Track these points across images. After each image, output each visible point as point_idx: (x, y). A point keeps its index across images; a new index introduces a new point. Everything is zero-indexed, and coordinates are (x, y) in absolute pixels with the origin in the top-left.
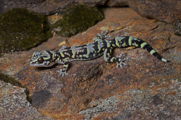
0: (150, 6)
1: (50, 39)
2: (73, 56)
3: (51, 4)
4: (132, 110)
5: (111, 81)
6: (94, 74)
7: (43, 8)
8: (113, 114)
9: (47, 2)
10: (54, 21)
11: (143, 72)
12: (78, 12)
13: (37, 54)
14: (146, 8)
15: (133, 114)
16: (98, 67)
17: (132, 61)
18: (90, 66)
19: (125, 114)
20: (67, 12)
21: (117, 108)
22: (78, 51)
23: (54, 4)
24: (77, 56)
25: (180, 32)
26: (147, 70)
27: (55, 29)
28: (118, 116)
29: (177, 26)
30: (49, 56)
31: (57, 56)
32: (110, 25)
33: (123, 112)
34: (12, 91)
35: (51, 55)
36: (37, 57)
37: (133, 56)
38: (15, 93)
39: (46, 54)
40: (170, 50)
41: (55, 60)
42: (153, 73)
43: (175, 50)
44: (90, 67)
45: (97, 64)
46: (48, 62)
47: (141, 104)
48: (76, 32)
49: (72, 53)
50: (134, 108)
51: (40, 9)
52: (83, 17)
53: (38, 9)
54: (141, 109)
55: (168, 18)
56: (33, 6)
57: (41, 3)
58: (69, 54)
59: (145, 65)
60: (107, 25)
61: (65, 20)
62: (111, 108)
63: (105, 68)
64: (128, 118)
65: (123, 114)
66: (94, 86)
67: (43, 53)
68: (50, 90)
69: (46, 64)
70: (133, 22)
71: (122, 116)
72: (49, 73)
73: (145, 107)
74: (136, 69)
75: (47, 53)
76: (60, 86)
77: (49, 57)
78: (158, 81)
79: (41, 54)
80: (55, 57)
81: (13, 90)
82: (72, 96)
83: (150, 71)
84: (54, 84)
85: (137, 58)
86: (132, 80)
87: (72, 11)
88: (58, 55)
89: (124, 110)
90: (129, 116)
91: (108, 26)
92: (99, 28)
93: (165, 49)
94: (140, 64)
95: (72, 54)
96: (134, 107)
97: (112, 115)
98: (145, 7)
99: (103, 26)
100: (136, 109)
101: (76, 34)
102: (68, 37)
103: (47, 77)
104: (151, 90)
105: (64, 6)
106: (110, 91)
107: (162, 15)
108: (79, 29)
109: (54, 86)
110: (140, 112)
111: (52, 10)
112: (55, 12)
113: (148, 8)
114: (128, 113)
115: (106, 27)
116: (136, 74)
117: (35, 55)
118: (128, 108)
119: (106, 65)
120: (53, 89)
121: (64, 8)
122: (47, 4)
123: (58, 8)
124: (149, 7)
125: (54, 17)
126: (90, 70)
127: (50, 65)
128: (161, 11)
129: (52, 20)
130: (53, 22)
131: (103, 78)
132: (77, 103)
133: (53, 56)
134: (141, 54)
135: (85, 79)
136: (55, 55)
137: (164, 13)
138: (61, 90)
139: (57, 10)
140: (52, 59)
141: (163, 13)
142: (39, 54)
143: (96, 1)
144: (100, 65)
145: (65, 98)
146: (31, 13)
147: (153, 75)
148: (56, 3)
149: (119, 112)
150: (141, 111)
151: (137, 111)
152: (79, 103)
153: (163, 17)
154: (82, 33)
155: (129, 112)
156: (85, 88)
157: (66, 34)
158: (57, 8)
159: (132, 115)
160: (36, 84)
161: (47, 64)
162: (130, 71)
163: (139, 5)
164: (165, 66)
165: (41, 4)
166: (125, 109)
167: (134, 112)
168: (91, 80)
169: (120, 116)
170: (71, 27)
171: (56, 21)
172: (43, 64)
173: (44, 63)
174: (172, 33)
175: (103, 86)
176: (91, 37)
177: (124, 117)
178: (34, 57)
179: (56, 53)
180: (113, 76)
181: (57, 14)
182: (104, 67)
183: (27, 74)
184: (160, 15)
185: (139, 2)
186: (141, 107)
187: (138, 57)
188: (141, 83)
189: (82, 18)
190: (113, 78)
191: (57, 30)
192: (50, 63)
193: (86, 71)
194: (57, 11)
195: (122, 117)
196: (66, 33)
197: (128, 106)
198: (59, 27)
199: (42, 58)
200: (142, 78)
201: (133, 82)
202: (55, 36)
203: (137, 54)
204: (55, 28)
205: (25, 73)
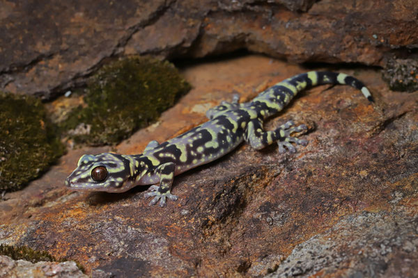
0: (315, 30)
1: (64, 157)
2: (183, 158)
3: (52, 68)
4: (384, 252)
5: (275, 215)
6: (229, 205)
7: (32, 80)
8: (339, 271)
9: (41, 66)
10: (62, 113)
11: (353, 179)
12: (131, 77)
13: (91, 159)
14: (305, 37)
15: (389, 261)
16: (234, 188)
17: (311, 161)
18: (216, 187)
19: (371, 265)
20: (102, 80)
21: (342, 256)
22: (190, 141)
23: (60, 66)
24: (192, 153)
25: (403, 81)
26: (364, 173)
27: (71, 131)
28: (355, 272)
29: (393, 68)
30: (122, 164)
31: (140, 165)
32: (214, 100)
33: (362, 262)
34: (45, 270)
35: (127, 163)
36: (89, 166)
37: (310, 152)
38: (57, 273)
39: (113, 160)
40: (396, 123)
41: (135, 176)
42: (380, 175)
43: (407, 121)
44: (217, 189)
45: (230, 181)
46: (120, 179)
47: (399, 238)
48: (133, 125)
49: (179, 150)
50: (386, 248)
51: (26, 86)
52: (146, 86)
53: (19, 86)
54: (405, 248)
55: (367, 53)
56: (6, 82)
57: (26, 69)
58: (172, 153)
59: (351, 164)
60: (207, 100)
61: (98, 101)
62: (324, 261)
63: (250, 188)
64: (382, 271)
65: (366, 266)
66: (239, 234)
67: (104, 159)
68: (140, 256)
69: (112, 183)
70: (270, 81)
71: (364, 271)
72: (114, 220)
73: (413, 241)
74: (332, 176)
75: (116, 159)
76: (159, 242)
77: (121, 166)
78: (406, 187)
79: (100, 160)
80: (136, 168)
81: (48, 267)
82: (201, 260)
83: (372, 173)
84: (143, 240)
85: (321, 153)
86: (337, 199)
87: (115, 76)
88: (142, 163)
89: (364, 257)
90: (385, 267)
91: (209, 102)
92: (190, 110)
93: (386, 121)
94: (337, 164)
95: (178, 153)
96: (386, 246)
97: (337, 274)
98: (303, 36)
99: (198, 104)
100: (392, 249)
101: (134, 131)
102: (115, 141)
103: (113, 230)
104: (402, 208)
105: (89, 67)
106: (287, 236)
107: (350, 47)
108: (140, 117)
109: (143, 245)
110: (407, 254)
111: (59, 83)
112: (65, 87)
113: (311, 38)
114: (377, 263)
115: (206, 105)
116: (337, 187)
117: (86, 162)
118: (372, 252)
119: (251, 180)
120: (143, 252)
121: (89, 72)
122: (43, 71)
123: (74, 74)
124: (314, 35)
125: (60, 104)
126: (218, 197)
127: (122, 188)
128: (348, 37)
129: (57, 113)
130: (58, 117)
131: (252, 213)
132: (224, 273)
133: (131, 165)
134: (329, 143)
135: (212, 218)
136: (135, 163)
137: (355, 40)
138: (170, 249)
139: (69, 81)
140: (130, 173)
141: (352, 41)
142: (96, 160)
143: (170, 44)
144: (237, 181)
145: (188, 265)
146: (8, 97)
147: (383, 180)
148: (66, 65)
149: (352, 265)
150: (407, 251)
151: (396, 253)
152: (225, 270)
153: (355, 50)
154: (149, 129)
155: (377, 259)
156: (222, 241)
157: (109, 135)
158: (70, 77)
159: (390, 264)
160: (93, 251)
161: (117, 184)
162: (317, 184)
163: (284, 35)
164: (402, 157)
165: (28, 71)
166: (366, 255)
167: (390, 256)
168: (225, 220)
169: (359, 273)
170: (120, 116)
171: (64, 113)
172: (105, 185)
173: (107, 183)
174: (382, 88)
175: (259, 230)
176: (179, 130)
177: (370, 272)
178: (81, 166)
179: (136, 159)
180: (276, 205)
181: (68, 94)
182: (247, 186)
183: (54, 234)
184: (347, 46)
185: (285, 26)
186: (403, 243)
187: (322, 150)
188: (360, 201)
189: (144, 88)
190: (279, 207)
191: (77, 132)
192: (124, 184)
193: (211, 198)
194: (69, 85)
195: (366, 272)
196: (109, 132)
197: (370, 248)
198: (83, 124)
199: (102, 167)
200: (357, 191)
201: (341, 204)
202: (75, 148)
203: (317, 144)
204: (70, 129)
205: (47, 235)
